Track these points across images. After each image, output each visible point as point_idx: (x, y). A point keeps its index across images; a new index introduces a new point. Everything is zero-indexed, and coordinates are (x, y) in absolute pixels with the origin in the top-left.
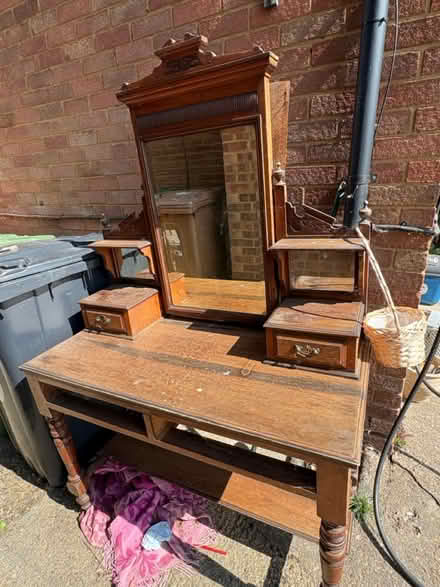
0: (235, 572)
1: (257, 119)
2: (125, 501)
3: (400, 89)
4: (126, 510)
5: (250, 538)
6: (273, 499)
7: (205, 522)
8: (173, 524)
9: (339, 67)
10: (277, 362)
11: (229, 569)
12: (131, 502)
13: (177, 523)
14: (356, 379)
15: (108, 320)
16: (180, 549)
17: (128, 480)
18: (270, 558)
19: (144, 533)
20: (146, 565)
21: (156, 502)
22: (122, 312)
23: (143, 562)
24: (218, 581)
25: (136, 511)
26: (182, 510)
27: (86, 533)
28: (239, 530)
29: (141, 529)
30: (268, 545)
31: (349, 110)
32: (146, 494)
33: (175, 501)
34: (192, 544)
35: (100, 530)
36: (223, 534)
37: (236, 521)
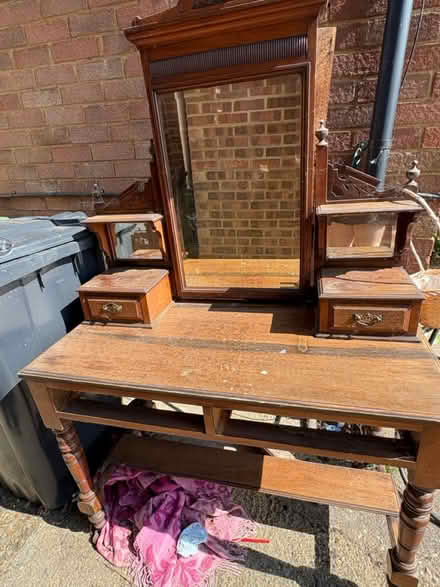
0: (283, 559)
1: (305, 68)
2: (148, 509)
3: (421, 51)
4: (152, 519)
5: (287, 520)
6: (314, 476)
7: (238, 513)
8: (204, 522)
9: (359, 25)
10: (331, 334)
11: (276, 556)
12: (155, 510)
13: (208, 521)
14: (418, 342)
15: (120, 308)
16: (219, 547)
17: (145, 486)
18: (313, 536)
19: (177, 539)
20: (187, 573)
21: (182, 503)
22: (138, 296)
23: (183, 571)
24: (269, 572)
25: (163, 517)
26: (212, 505)
27: (106, 555)
28: (274, 514)
29: (173, 536)
30: (308, 523)
31: (367, 71)
32: (170, 497)
33: (203, 499)
34: (231, 540)
35: (122, 547)
36: (259, 522)
37: (269, 506)
